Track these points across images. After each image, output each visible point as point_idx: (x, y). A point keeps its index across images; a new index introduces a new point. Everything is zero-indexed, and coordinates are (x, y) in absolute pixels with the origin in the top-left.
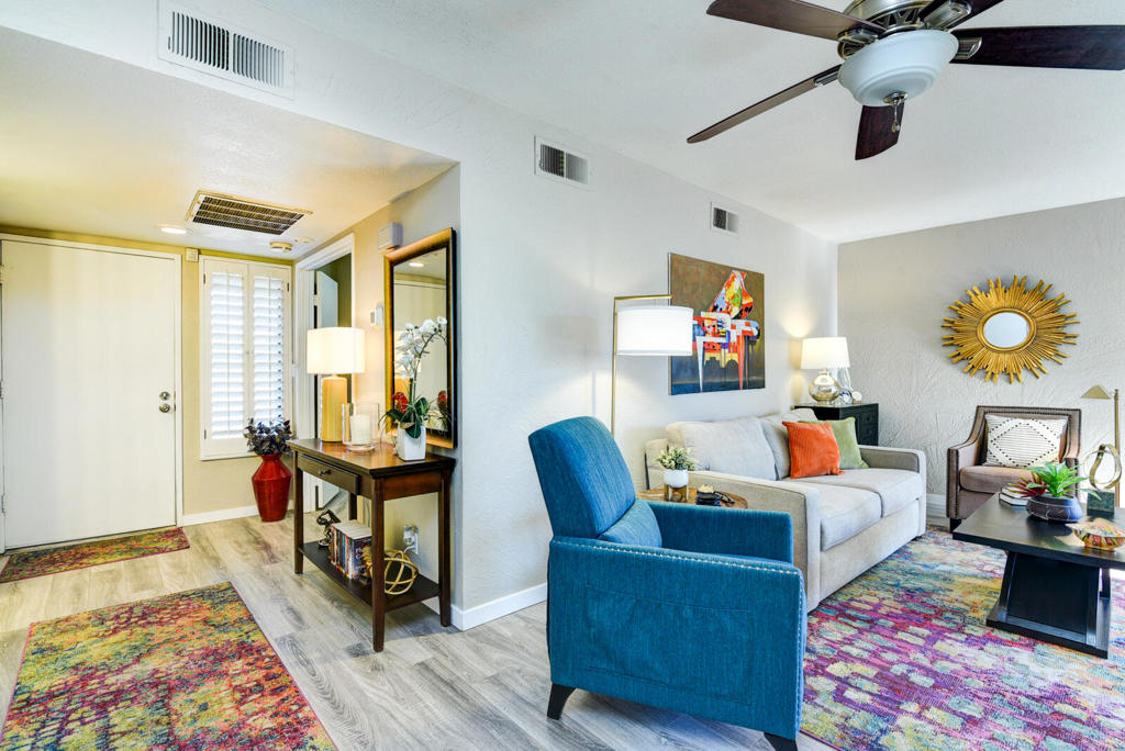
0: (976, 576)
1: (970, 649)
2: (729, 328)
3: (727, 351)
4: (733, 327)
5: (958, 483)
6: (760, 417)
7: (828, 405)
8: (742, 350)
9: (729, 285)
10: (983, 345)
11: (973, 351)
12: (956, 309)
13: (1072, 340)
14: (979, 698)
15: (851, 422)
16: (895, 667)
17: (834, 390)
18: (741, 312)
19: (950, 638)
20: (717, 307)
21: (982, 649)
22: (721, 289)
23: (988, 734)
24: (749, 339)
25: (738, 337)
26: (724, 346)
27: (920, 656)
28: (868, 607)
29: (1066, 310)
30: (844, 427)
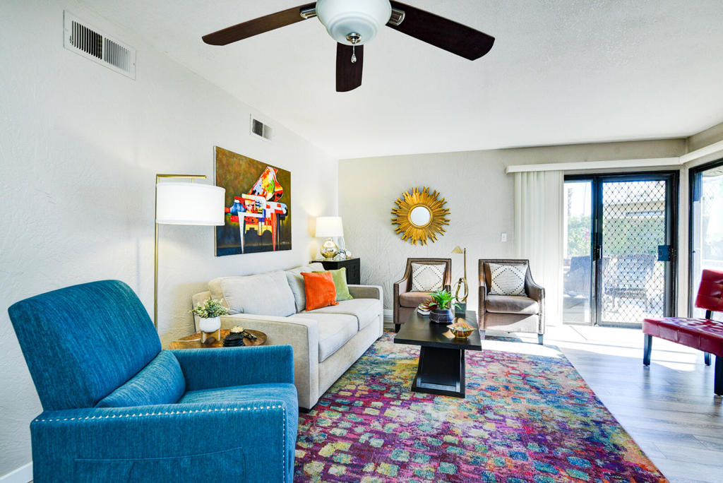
0: (407, 358)
1: (402, 411)
2: (265, 208)
3: (263, 223)
4: (268, 207)
5: (399, 303)
6: (285, 270)
7: (330, 260)
8: (275, 223)
9: (265, 177)
10: (410, 224)
11: (406, 228)
12: (398, 203)
13: (447, 223)
14: (407, 446)
15: (343, 271)
16: (362, 437)
17: (335, 251)
18: (274, 197)
19: (393, 405)
20: (255, 191)
21: (409, 408)
22: (258, 179)
23: (411, 473)
24: (280, 216)
25: (272, 214)
26: (261, 220)
27: (376, 423)
28: (349, 394)
29: (445, 207)
30: (339, 274)
